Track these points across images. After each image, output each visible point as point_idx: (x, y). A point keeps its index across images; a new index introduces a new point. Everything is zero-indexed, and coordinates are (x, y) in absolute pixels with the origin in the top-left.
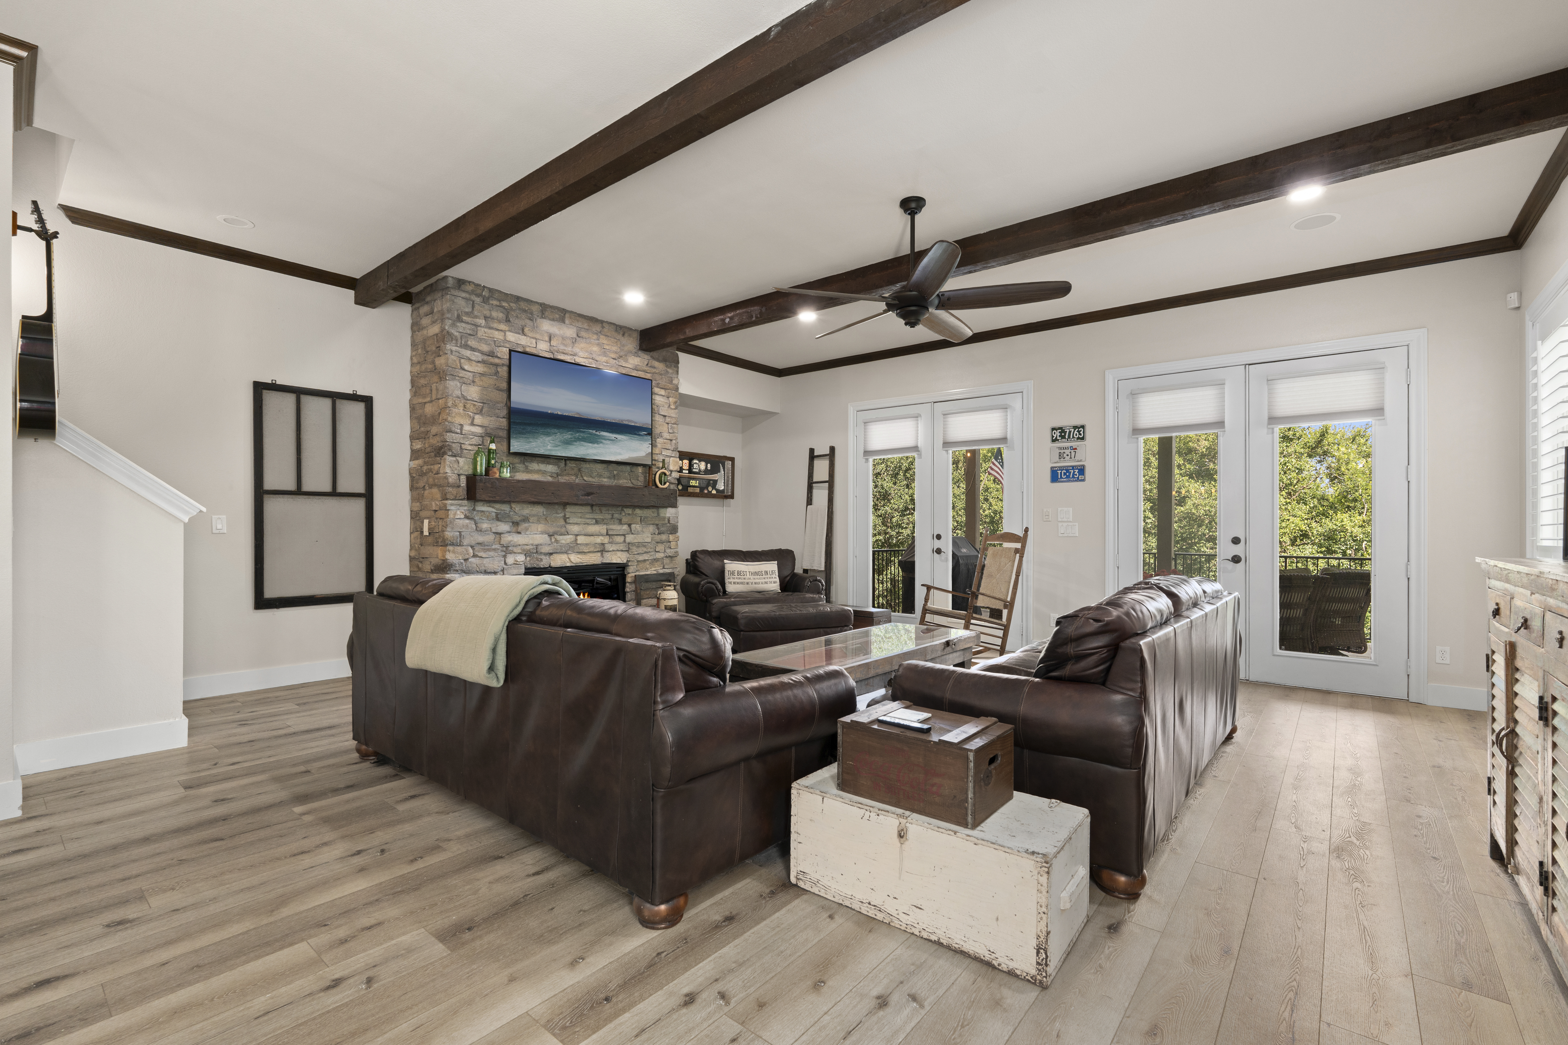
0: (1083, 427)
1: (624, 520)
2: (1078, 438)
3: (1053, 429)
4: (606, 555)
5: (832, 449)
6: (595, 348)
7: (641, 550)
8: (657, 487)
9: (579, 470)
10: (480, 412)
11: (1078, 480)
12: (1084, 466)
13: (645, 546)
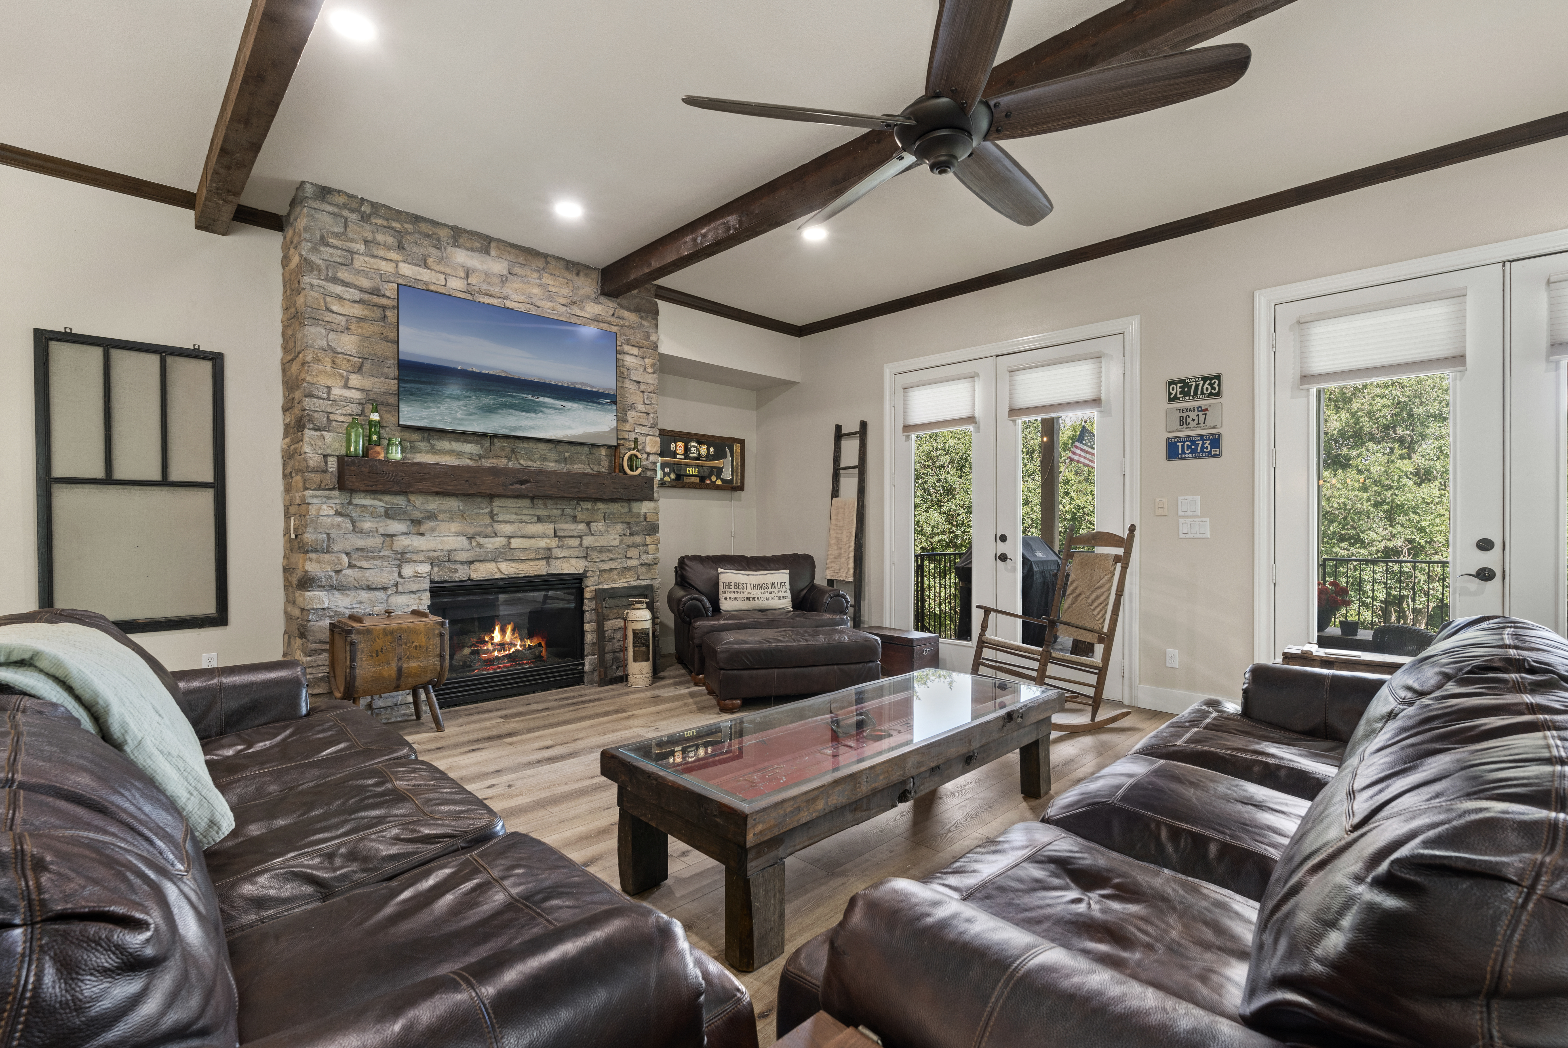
0: (1218, 377)
1: (580, 516)
2: (1211, 394)
3: (1170, 383)
4: (553, 563)
5: (864, 425)
6: (536, 291)
7: (604, 556)
8: (625, 473)
9: (513, 451)
10: (359, 370)
11: (1210, 455)
12: (1219, 435)
13: (610, 551)
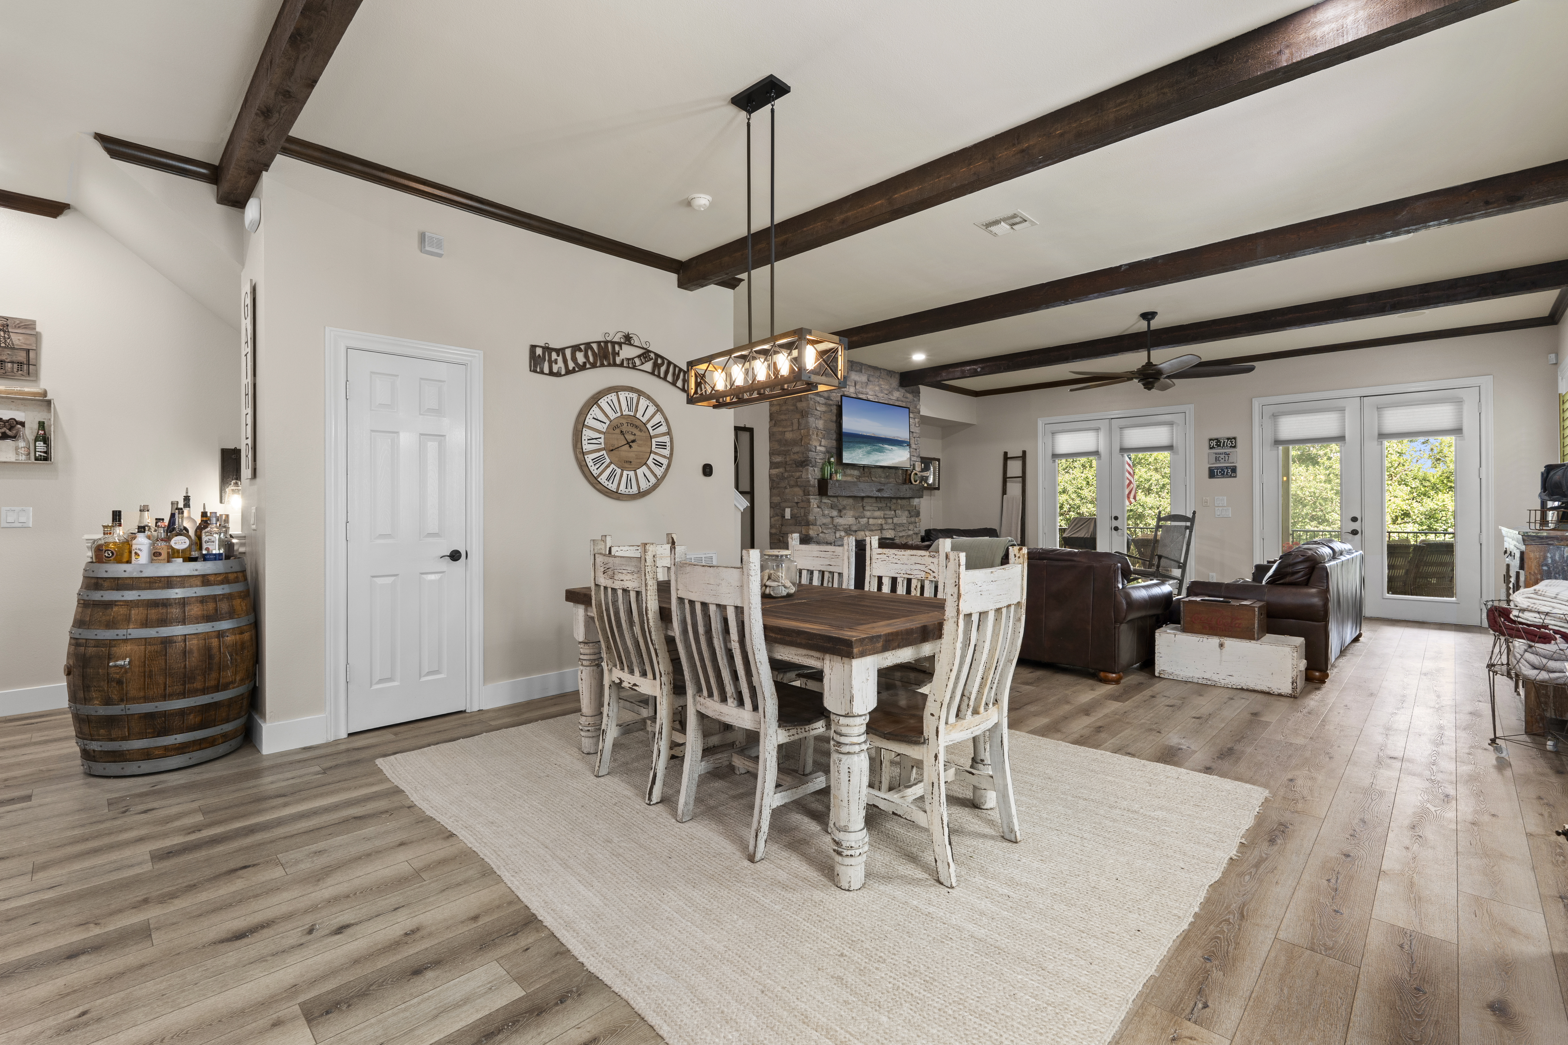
0: (1235, 438)
1: (893, 507)
2: (1231, 447)
3: (1210, 440)
4: (884, 532)
5: (1024, 452)
6: (877, 388)
7: (902, 528)
8: (912, 483)
9: (870, 473)
10: (824, 438)
11: (1231, 476)
12: (1235, 467)
13: (903, 526)
